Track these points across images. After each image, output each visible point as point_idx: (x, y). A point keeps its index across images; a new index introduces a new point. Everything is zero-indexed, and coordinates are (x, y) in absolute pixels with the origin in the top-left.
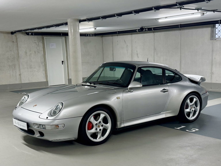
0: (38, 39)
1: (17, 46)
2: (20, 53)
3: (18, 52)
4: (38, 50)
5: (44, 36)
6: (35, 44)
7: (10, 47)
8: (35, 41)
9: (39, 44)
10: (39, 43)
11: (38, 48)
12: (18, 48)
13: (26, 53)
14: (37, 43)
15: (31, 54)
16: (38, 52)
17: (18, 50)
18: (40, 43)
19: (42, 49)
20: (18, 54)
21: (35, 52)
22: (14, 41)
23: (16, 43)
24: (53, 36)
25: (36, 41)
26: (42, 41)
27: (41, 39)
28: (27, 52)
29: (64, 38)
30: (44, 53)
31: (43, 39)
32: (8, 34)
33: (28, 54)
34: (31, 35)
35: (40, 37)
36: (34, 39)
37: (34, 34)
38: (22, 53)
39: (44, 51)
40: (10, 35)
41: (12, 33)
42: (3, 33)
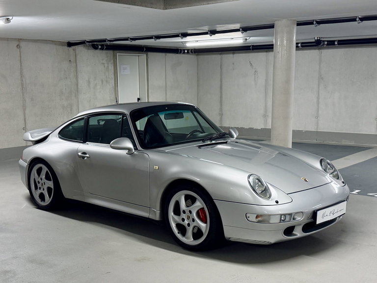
0: (107, 57)
1: (76, 71)
2: (81, 82)
3: (77, 81)
4: (106, 77)
5: (116, 52)
6: (103, 66)
7: (65, 71)
8: (102, 60)
9: (108, 66)
10: (108, 64)
11: (107, 74)
12: (77, 73)
13: (89, 82)
14: (106, 65)
15: (96, 84)
16: (107, 81)
17: (77, 77)
18: (110, 65)
19: (113, 76)
20: (77, 85)
22: (72, 60)
23: (75, 64)
24: (129, 52)
25: (104, 62)
26: (112, 61)
27: (112, 57)
28: (91, 81)
29: (145, 55)
30: (115, 84)
31: (115, 57)
32: (63, 46)
33: (92, 85)
34: (101, 49)
35: (110, 52)
36: (101, 56)
37: (105, 47)
38: (82, 84)
39: (115, 79)
40: (66, 48)
41: (70, 44)
42: (56, 44)
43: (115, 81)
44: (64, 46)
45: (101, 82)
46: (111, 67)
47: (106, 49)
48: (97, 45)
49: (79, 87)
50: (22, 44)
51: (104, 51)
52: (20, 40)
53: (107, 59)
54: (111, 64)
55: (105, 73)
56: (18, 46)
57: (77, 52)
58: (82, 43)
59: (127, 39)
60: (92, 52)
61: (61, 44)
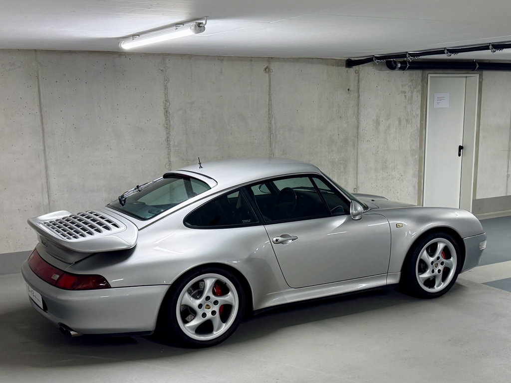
0: (412, 81)
1: (358, 105)
2: (364, 123)
4: (408, 112)
5: (427, 72)
6: (404, 97)
8: (403, 86)
9: (412, 96)
10: (412, 92)
11: (409, 109)
12: (358, 110)
13: (377, 123)
14: (408, 94)
15: (389, 125)
16: (407, 120)
17: (358, 115)
18: (415, 94)
19: (419, 112)
21: (400, 121)
22: (351, 89)
23: (356, 94)
25: (406, 89)
26: (419, 88)
27: (420, 80)
28: (381, 121)
29: (478, 76)
30: (421, 124)
31: (424, 81)
32: (338, 66)
33: (382, 128)
34: (401, 68)
35: (418, 73)
36: (401, 79)
37: (408, 65)
38: (366, 124)
39: (422, 117)
40: (344, 69)
41: (350, 63)
42: (327, 64)
43: (421, 120)
44: (341, 65)
45: (397, 122)
46: (417, 98)
47: (410, 68)
48: (395, 62)
49: (360, 130)
50: (274, 66)
51: (407, 73)
52: (270, 59)
53: (410, 83)
54: (418, 91)
55: (405, 107)
56: (267, 70)
57: (361, 76)
58: (369, 60)
59: (441, 52)
60: (387, 74)
61: (336, 63)
